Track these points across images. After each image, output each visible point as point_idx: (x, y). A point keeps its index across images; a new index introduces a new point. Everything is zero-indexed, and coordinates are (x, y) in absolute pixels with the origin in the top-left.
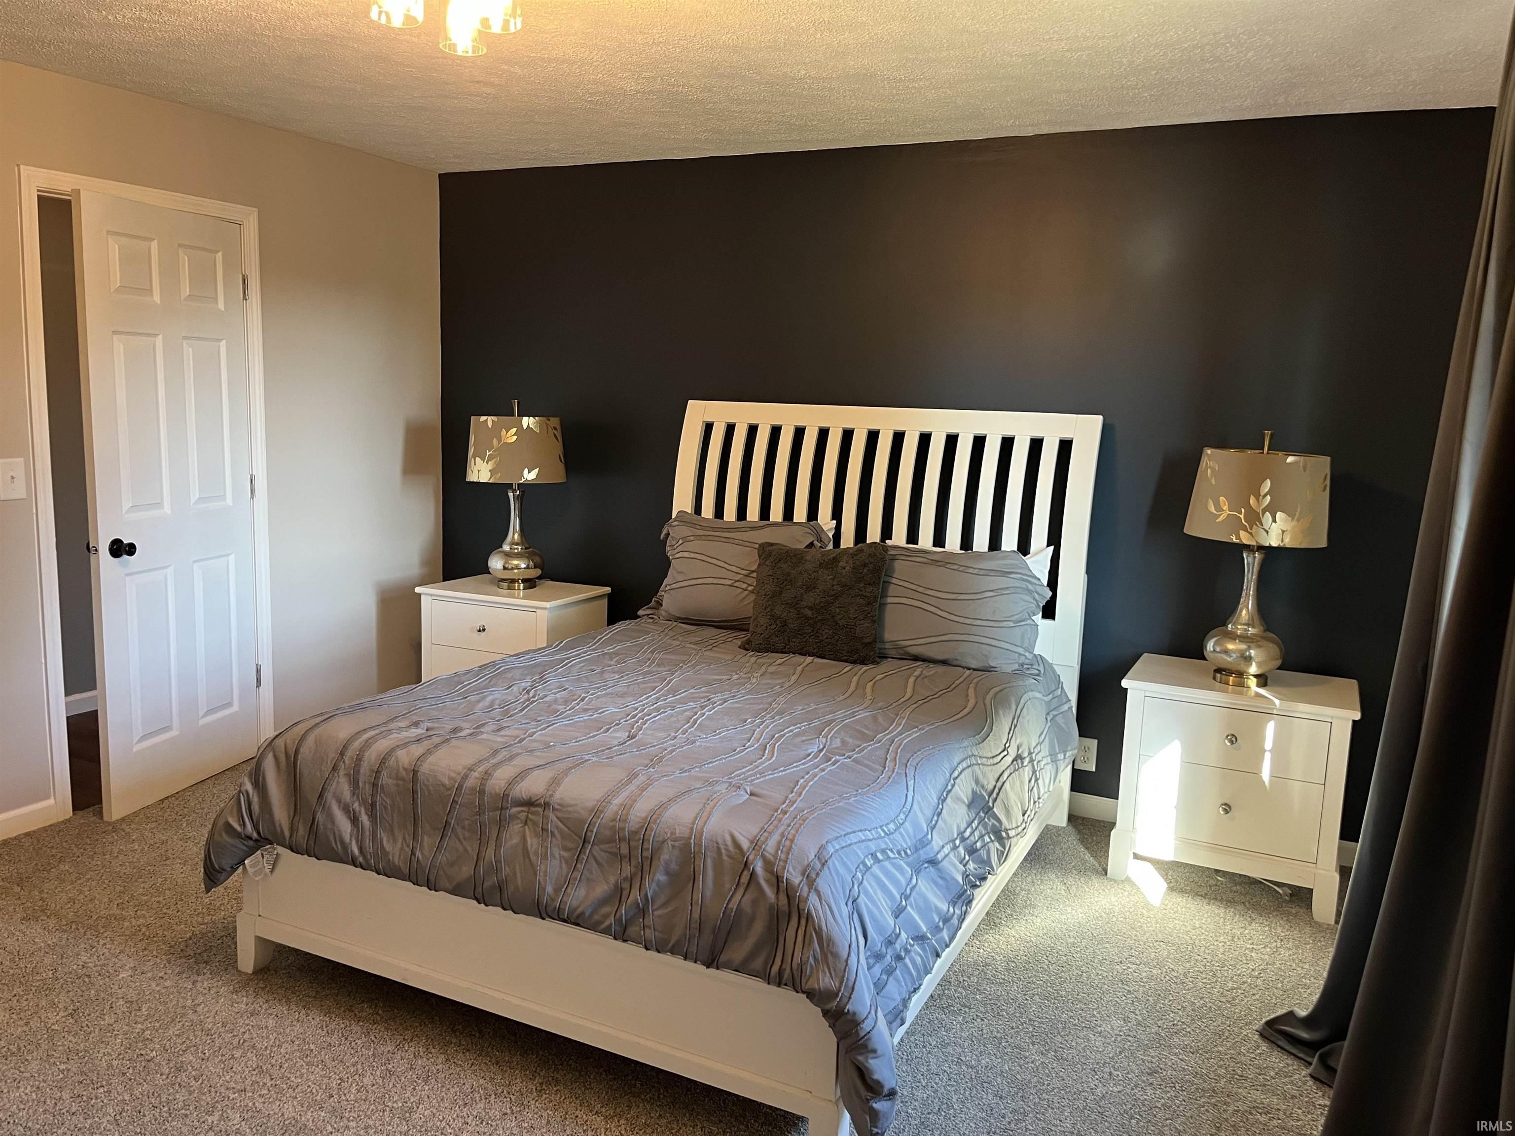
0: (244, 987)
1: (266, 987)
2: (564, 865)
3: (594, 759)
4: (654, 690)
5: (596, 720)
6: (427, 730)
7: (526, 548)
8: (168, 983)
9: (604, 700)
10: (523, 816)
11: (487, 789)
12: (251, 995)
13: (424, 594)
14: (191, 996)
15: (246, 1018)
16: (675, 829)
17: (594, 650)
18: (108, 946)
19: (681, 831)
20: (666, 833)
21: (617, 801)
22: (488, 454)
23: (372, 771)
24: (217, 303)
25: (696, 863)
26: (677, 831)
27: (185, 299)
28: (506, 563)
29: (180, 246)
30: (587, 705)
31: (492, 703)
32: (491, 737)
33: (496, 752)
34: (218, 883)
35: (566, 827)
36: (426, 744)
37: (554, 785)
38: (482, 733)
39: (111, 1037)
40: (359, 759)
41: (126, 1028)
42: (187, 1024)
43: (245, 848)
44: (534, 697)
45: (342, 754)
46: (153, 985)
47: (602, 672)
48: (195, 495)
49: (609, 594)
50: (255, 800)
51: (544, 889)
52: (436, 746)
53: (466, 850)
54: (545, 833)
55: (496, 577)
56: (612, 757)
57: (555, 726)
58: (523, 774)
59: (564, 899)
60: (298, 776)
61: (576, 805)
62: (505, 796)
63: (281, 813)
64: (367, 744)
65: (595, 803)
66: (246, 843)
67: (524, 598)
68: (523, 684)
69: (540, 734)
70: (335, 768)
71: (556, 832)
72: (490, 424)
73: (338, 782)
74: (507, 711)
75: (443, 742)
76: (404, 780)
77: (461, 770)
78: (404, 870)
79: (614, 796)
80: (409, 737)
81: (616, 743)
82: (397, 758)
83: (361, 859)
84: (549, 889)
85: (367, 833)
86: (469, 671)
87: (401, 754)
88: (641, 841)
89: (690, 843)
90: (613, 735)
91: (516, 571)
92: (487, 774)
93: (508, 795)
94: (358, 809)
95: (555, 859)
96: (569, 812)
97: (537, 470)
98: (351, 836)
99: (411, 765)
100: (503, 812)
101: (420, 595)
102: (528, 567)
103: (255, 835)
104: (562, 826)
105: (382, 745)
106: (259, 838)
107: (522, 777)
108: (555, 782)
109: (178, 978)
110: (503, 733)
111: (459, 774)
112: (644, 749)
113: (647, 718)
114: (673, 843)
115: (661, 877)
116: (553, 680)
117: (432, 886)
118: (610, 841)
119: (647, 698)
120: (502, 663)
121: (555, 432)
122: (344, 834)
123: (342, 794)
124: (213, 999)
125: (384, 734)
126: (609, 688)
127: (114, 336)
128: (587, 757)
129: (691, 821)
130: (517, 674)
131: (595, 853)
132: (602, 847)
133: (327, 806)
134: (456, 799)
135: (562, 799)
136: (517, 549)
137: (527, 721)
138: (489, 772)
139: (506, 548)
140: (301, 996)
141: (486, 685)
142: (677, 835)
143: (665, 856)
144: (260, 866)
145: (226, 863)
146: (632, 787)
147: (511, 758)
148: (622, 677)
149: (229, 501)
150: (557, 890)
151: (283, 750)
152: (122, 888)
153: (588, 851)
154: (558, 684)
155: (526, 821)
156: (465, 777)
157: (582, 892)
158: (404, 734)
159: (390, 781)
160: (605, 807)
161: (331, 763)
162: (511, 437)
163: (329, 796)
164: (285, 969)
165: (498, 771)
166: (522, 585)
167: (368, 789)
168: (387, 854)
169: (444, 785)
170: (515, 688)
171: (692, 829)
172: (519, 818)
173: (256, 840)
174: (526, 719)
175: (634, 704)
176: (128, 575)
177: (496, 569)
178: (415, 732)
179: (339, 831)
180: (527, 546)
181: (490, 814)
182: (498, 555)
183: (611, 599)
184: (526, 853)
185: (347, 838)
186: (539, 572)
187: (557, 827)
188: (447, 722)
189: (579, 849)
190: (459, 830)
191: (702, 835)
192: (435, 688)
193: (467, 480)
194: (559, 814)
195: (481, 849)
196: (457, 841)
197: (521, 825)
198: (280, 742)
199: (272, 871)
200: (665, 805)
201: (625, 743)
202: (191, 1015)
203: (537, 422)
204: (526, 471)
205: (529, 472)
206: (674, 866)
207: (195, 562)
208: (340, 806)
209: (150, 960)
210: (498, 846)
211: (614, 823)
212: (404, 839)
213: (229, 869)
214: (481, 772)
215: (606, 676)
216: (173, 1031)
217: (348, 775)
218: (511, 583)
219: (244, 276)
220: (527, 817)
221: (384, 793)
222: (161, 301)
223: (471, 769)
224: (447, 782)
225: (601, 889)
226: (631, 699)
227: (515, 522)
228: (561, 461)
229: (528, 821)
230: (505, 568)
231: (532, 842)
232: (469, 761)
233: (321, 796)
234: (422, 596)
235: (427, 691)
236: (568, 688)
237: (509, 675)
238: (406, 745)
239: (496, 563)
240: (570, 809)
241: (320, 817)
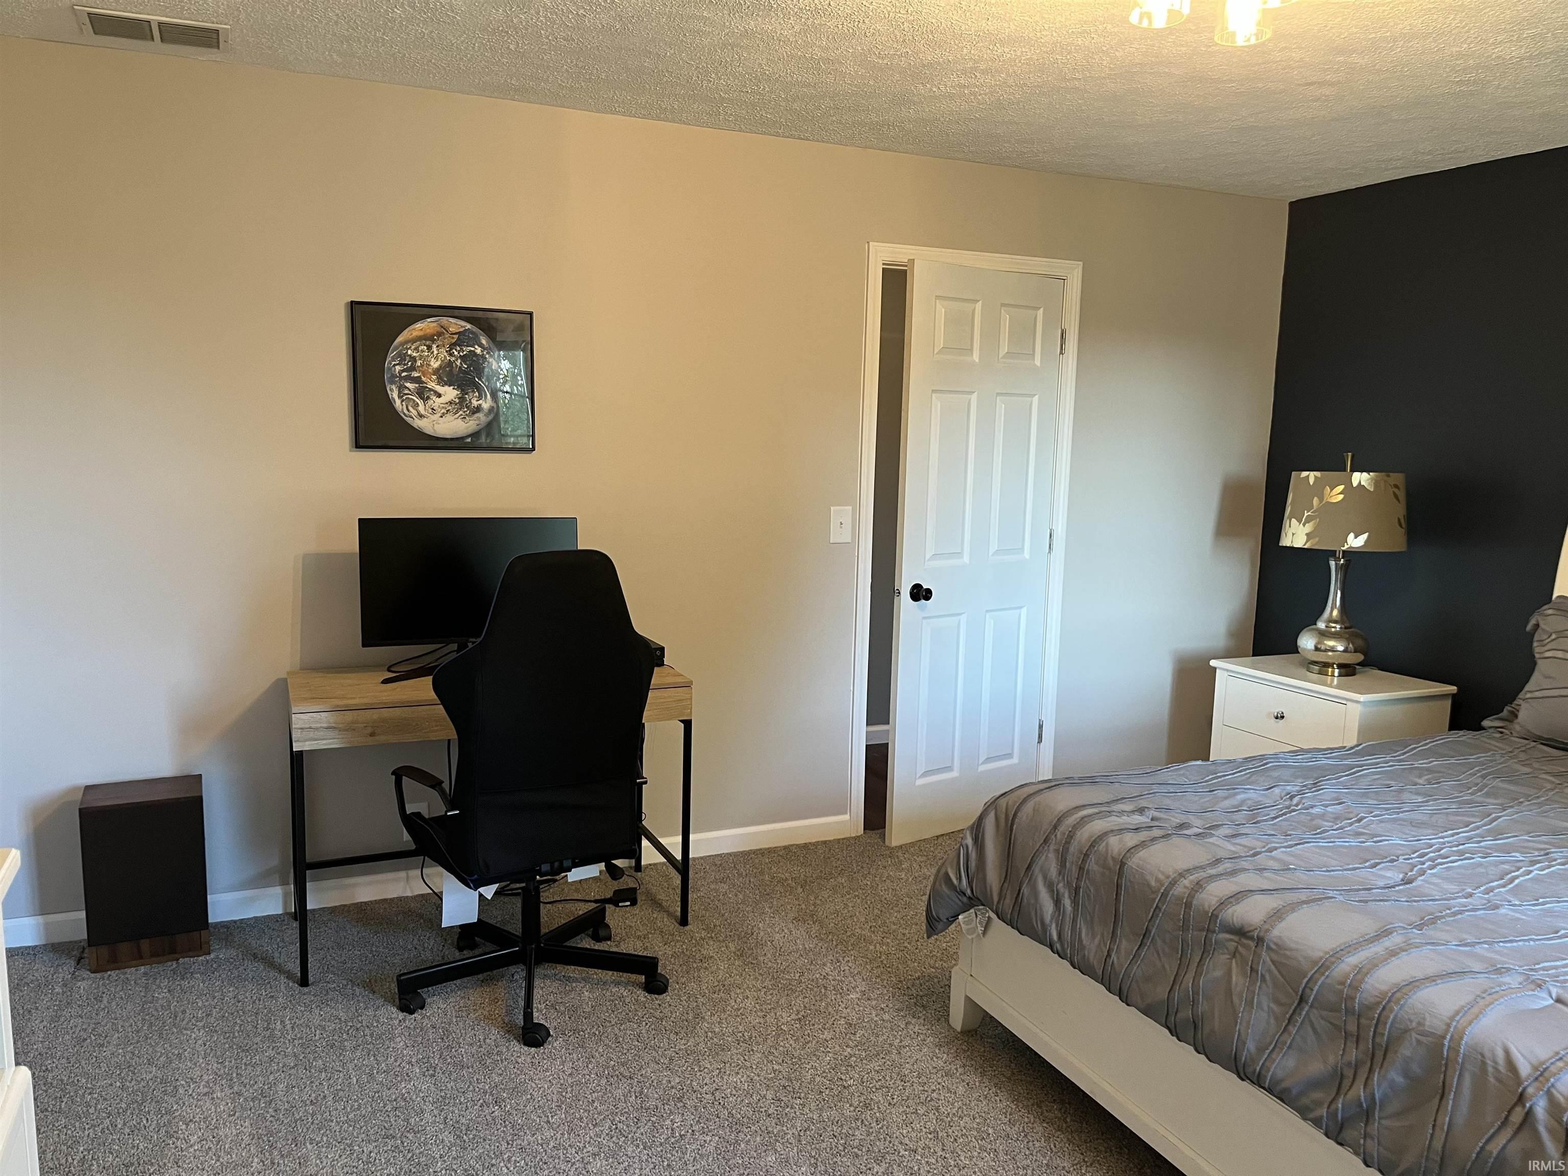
0: (948, 1044)
1: (968, 1050)
2: (1272, 1021)
3: (1341, 898)
4: (1467, 826)
5: (1367, 849)
6: (1152, 819)
7: (1346, 628)
8: (886, 1017)
9: (1389, 826)
10: (1231, 946)
11: (1195, 902)
12: (952, 1054)
13: (1220, 669)
14: (901, 1035)
15: (940, 1076)
16: (1424, 1019)
17: (1400, 761)
18: (850, 964)
19: (1434, 1024)
20: (1411, 1021)
21: (1353, 960)
22: (1306, 515)
23: (1081, 852)
24: (1034, 359)
25: (1449, 1073)
26: (1427, 1023)
27: (1004, 357)
28: (1318, 643)
29: (1003, 305)
30: (1364, 828)
31: (1243, 802)
32: (1220, 842)
33: (1218, 861)
34: (937, 932)
35: (1280, 972)
36: (1143, 836)
37: (1274, 918)
38: (1212, 835)
39: (823, 1052)
40: (1071, 836)
41: (837, 1048)
42: (888, 1062)
43: (960, 903)
44: (1297, 805)
45: (1055, 827)
46: (874, 1013)
47: (1400, 791)
48: (994, 547)
49: (1454, 696)
50: (973, 855)
51: (1244, 1043)
52: (1154, 839)
53: (1163, 966)
54: (1254, 974)
55: (1305, 659)
56: (1366, 902)
57: (1306, 845)
58: (1238, 896)
59: (1267, 1064)
60: (1012, 841)
61: (1297, 950)
62: (1214, 916)
63: (993, 876)
64: (1084, 821)
65: (1321, 954)
66: (960, 897)
67: (1338, 687)
68: (1288, 788)
69: (1282, 852)
70: (1046, 841)
71: (1267, 977)
72: (1312, 481)
73: (1047, 856)
74: (1254, 816)
75: (1163, 837)
76: (1109, 869)
77: (1171, 874)
78: (1097, 971)
79: (1349, 952)
80: (1130, 823)
81: (1381, 883)
82: (1107, 844)
83: (1058, 946)
84: (1251, 1046)
85: (1068, 919)
86: (1230, 761)
87: (1113, 841)
88: (1374, 1022)
89: (1443, 1045)
90: (1382, 873)
91: (1330, 653)
92: (1199, 886)
93: (1217, 917)
94: (1062, 890)
95: (1263, 1010)
96: (1287, 957)
97: (1365, 536)
98: (1052, 919)
99: (1120, 855)
100: (1210, 935)
101: (1215, 669)
102: (1345, 651)
103: (969, 892)
104: (1276, 972)
105: (1098, 826)
106: (971, 896)
107: (1238, 899)
108: (1277, 915)
109: (895, 1014)
110: (1238, 840)
111: (1168, 877)
112: (1415, 901)
113: (1440, 860)
114: (1418, 1037)
115: (1395, 1076)
116: (1328, 791)
117: (1125, 999)
118: (1334, 1009)
119: (1453, 835)
120: (1271, 758)
121: (1396, 490)
122: (1045, 914)
123: (1049, 870)
124: (918, 1045)
125: (1103, 813)
126: (1402, 812)
127: (934, 395)
128: (1331, 894)
129: (1450, 1014)
130: (1286, 774)
131: (1313, 1019)
132: (1324, 1013)
133: (1034, 877)
134: (1160, 905)
135: (1280, 937)
136: (1335, 627)
137: (1273, 833)
138: (1201, 883)
139: (1321, 625)
140: (997, 1072)
141: (1243, 781)
142: (1427, 1029)
143: (1406, 1050)
144: (973, 925)
145: (944, 914)
146: (1377, 949)
147: (1233, 873)
148: (1427, 801)
149: (1027, 555)
150: (1261, 1050)
151: (1004, 810)
152: (879, 912)
153: (1304, 1013)
154: (1335, 795)
155: (1235, 954)
156: (1173, 883)
157: (1290, 1062)
158: (1125, 819)
159: (1096, 868)
160: (1333, 963)
161: (1044, 833)
162: (1336, 495)
163: (1036, 869)
164: (991, 1038)
165: (1213, 884)
166: (1337, 671)
167: (1075, 870)
168: (1083, 948)
169: (1149, 885)
170: (1277, 791)
171: (1449, 1025)
172: (1227, 949)
173: (970, 898)
174: (1275, 830)
175: (1430, 839)
176: (924, 618)
177: (1305, 649)
178: (1137, 819)
179: (1041, 909)
180: (1347, 625)
181: (1195, 933)
182: (1309, 633)
183: (1456, 699)
184: (1229, 992)
185: (1048, 918)
186: (1360, 657)
187: (1269, 971)
188: (1177, 815)
189: (1293, 1007)
190: (1159, 942)
191: (1461, 1038)
192: (1183, 775)
193: (1280, 545)
194: (1275, 957)
195: (1180, 972)
196: (1155, 955)
197: (1229, 957)
198: (1003, 802)
199: (984, 933)
200: (1417, 984)
201: (1393, 887)
202: (894, 1056)
203: (1372, 479)
204: (1352, 535)
205: (1356, 537)
206: (1415, 1068)
207: (987, 611)
208: (1045, 882)
209: (878, 989)
210: (1198, 974)
211: (1340, 987)
212: (1102, 935)
213: (945, 920)
214: (1191, 882)
215: (1406, 796)
216: (875, 1065)
217: (1057, 851)
218: (1324, 666)
219: (1062, 331)
220: (1237, 948)
221: (1089, 879)
222: (980, 359)
223: (1181, 875)
224: (1153, 884)
225: (1316, 1068)
226: (1430, 831)
227: (1335, 597)
228: (1401, 525)
229: (1237, 954)
230: (1317, 649)
231: (1238, 980)
232: (1182, 865)
233: (1029, 867)
234: (1218, 671)
235: (1171, 776)
236: (1344, 803)
237: (1275, 774)
238: (1121, 831)
239: (1307, 642)
240: (1288, 953)
241: (1025, 890)
